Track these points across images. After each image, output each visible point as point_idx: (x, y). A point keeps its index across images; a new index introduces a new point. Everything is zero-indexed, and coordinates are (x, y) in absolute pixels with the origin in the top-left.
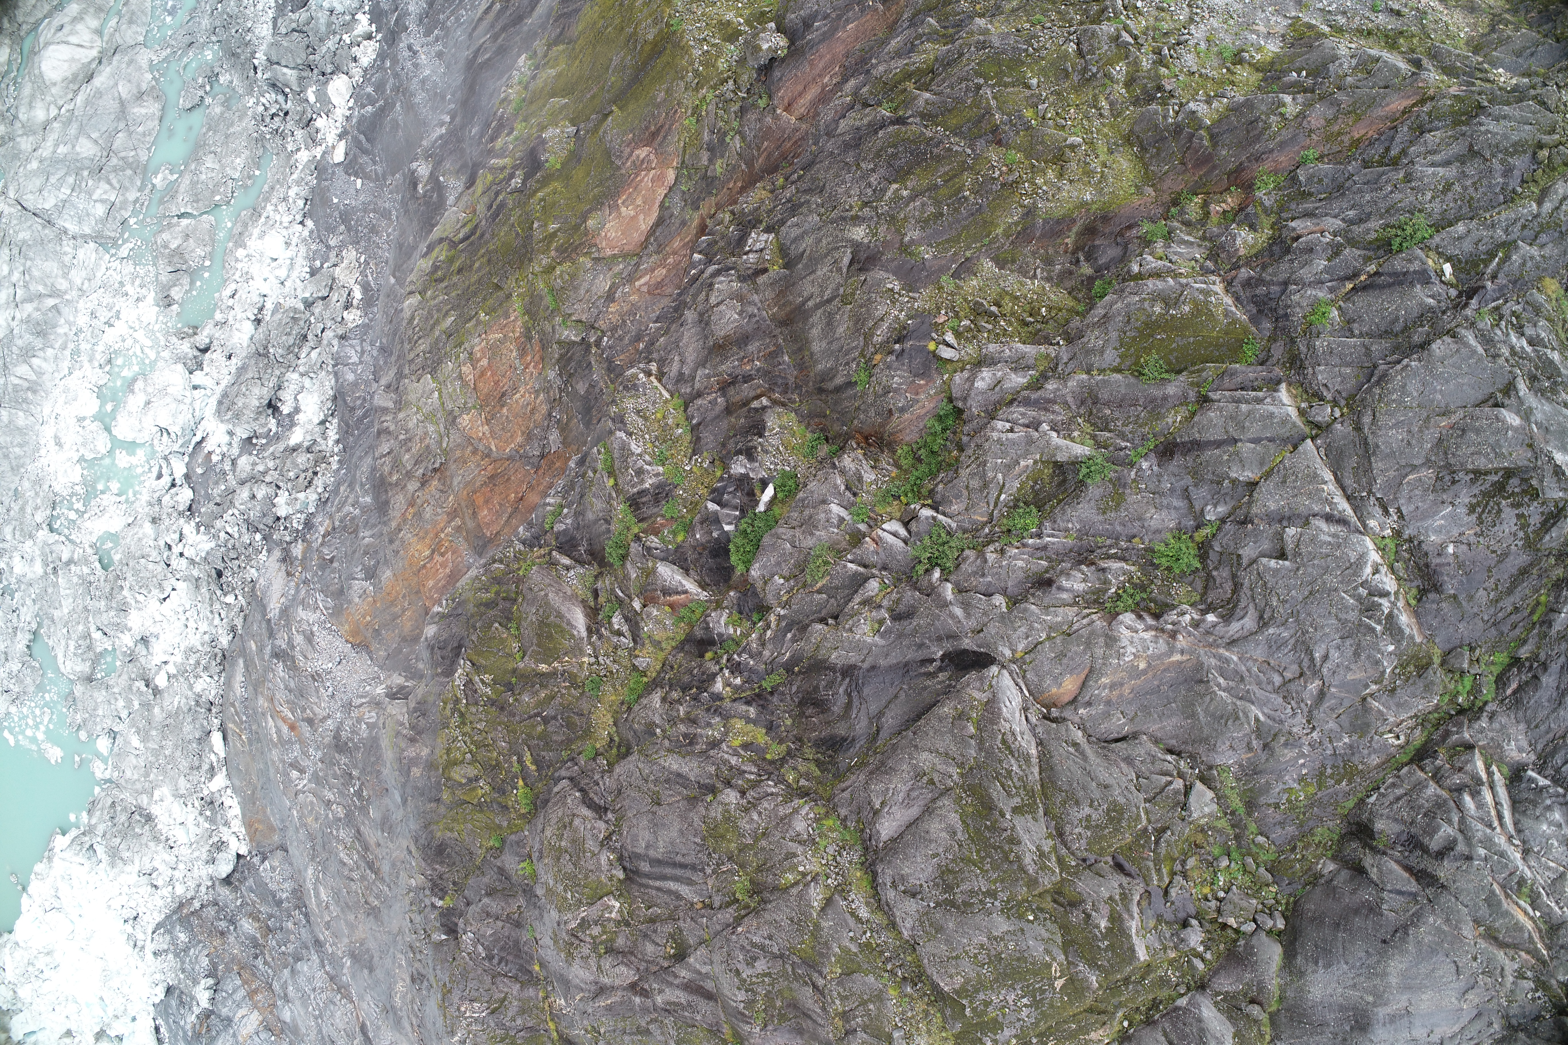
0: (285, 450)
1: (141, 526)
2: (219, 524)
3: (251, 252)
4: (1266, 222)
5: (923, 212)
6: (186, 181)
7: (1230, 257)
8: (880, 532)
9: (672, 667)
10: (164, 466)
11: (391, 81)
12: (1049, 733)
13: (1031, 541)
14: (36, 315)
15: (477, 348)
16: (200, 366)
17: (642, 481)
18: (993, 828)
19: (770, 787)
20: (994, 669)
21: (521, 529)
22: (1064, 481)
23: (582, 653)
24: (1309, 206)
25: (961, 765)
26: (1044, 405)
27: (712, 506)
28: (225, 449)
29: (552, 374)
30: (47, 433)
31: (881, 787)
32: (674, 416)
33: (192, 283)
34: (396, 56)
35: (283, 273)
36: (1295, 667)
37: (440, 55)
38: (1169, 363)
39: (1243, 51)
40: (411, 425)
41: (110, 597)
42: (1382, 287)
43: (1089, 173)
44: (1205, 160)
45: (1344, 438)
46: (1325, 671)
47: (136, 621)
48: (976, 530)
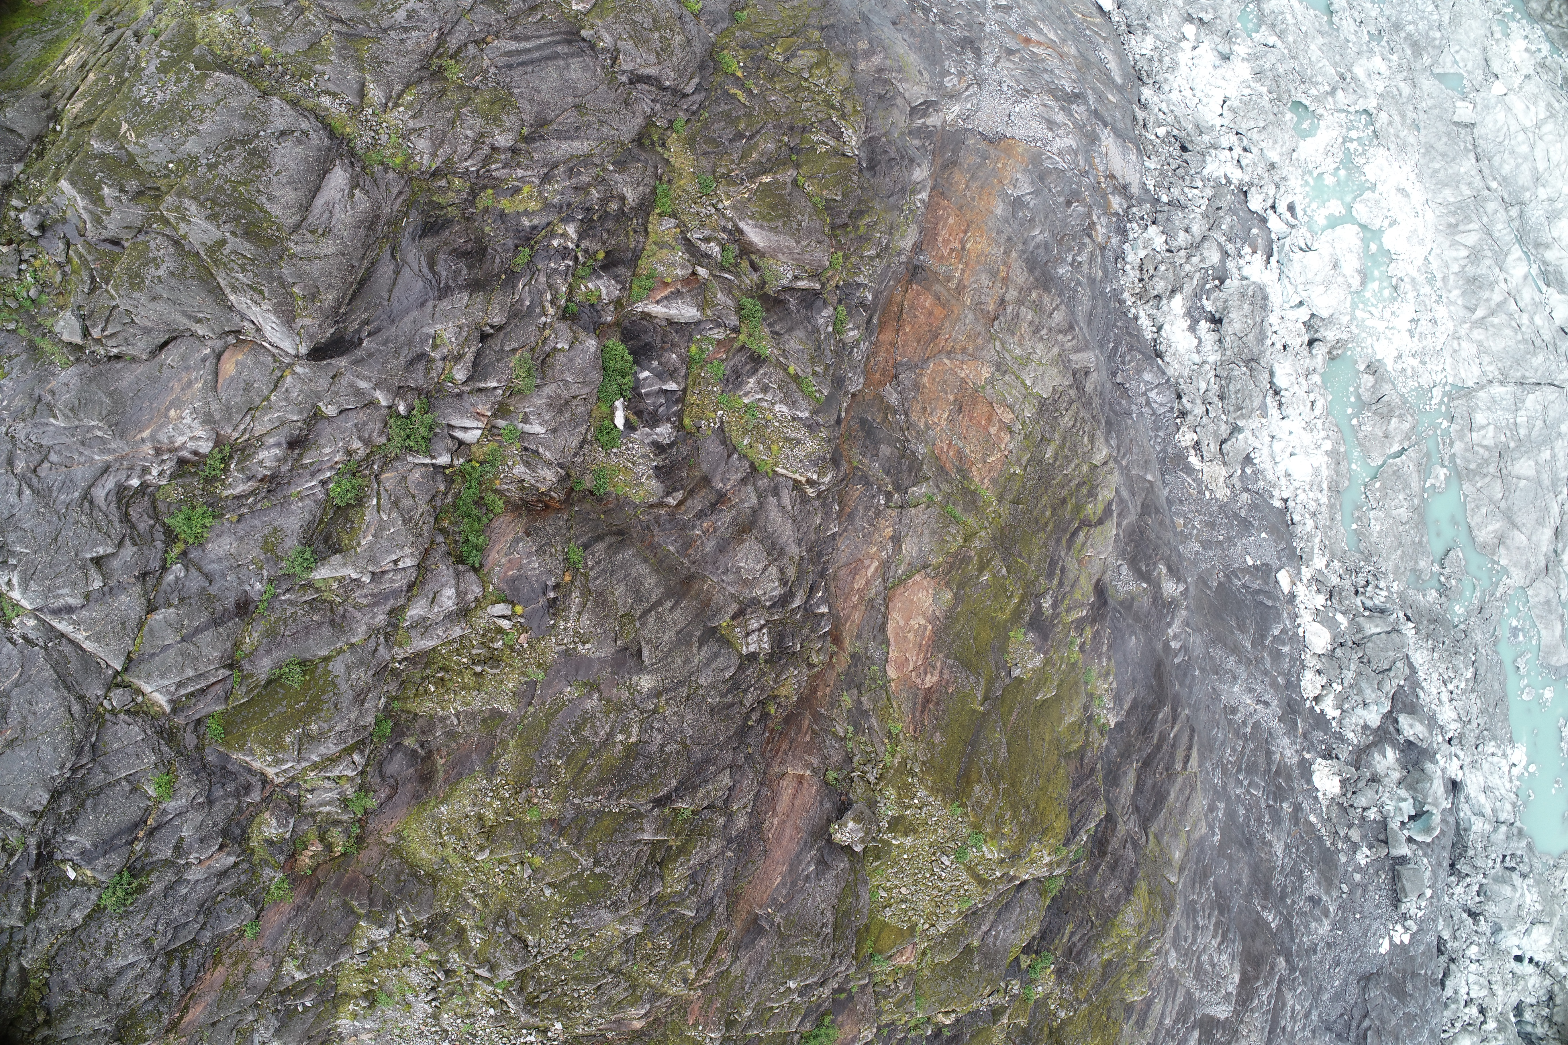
0: (1182, 287)
1: (1282, 155)
2: (1209, 192)
3: (1319, 452)
4: (261, 853)
5: (593, 727)
6: (1415, 485)
7: (277, 806)
8: (480, 425)
9: (635, 232)
10: (1291, 220)
11: (1268, 666)
12: (228, 319)
13: (328, 474)
14: (1486, 294)
15: (1007, 439)
16: (1307, 325)
17: (758, 382)
18: (237, 219)
19: (472, 165)
20: (303, 350)
21: (870, 297)
22: (326, 541)
23: (733, 207)
24: (228, 883)
25: (291, 256)
26: (377, 599)
27: (672, 386)
28: (1241, 262)
29: (922, 450)
30: (1418, 195)
31: (361, 208)
32: (760, 454)
33: (1359, 397)
34: (1276, 691)
35: (1277, 446)
36: (43, 474)
37: (1234, 711)
38: (282, 686)
39: (369, 1007)
40: (1040, 347)
41: (1276, 79)
42: (120, 833)
43: (455, 831)
44: (349, 888)
45: (89, 685)
46: (16, 482)
47: (1241, 70)
48: (387, 464)
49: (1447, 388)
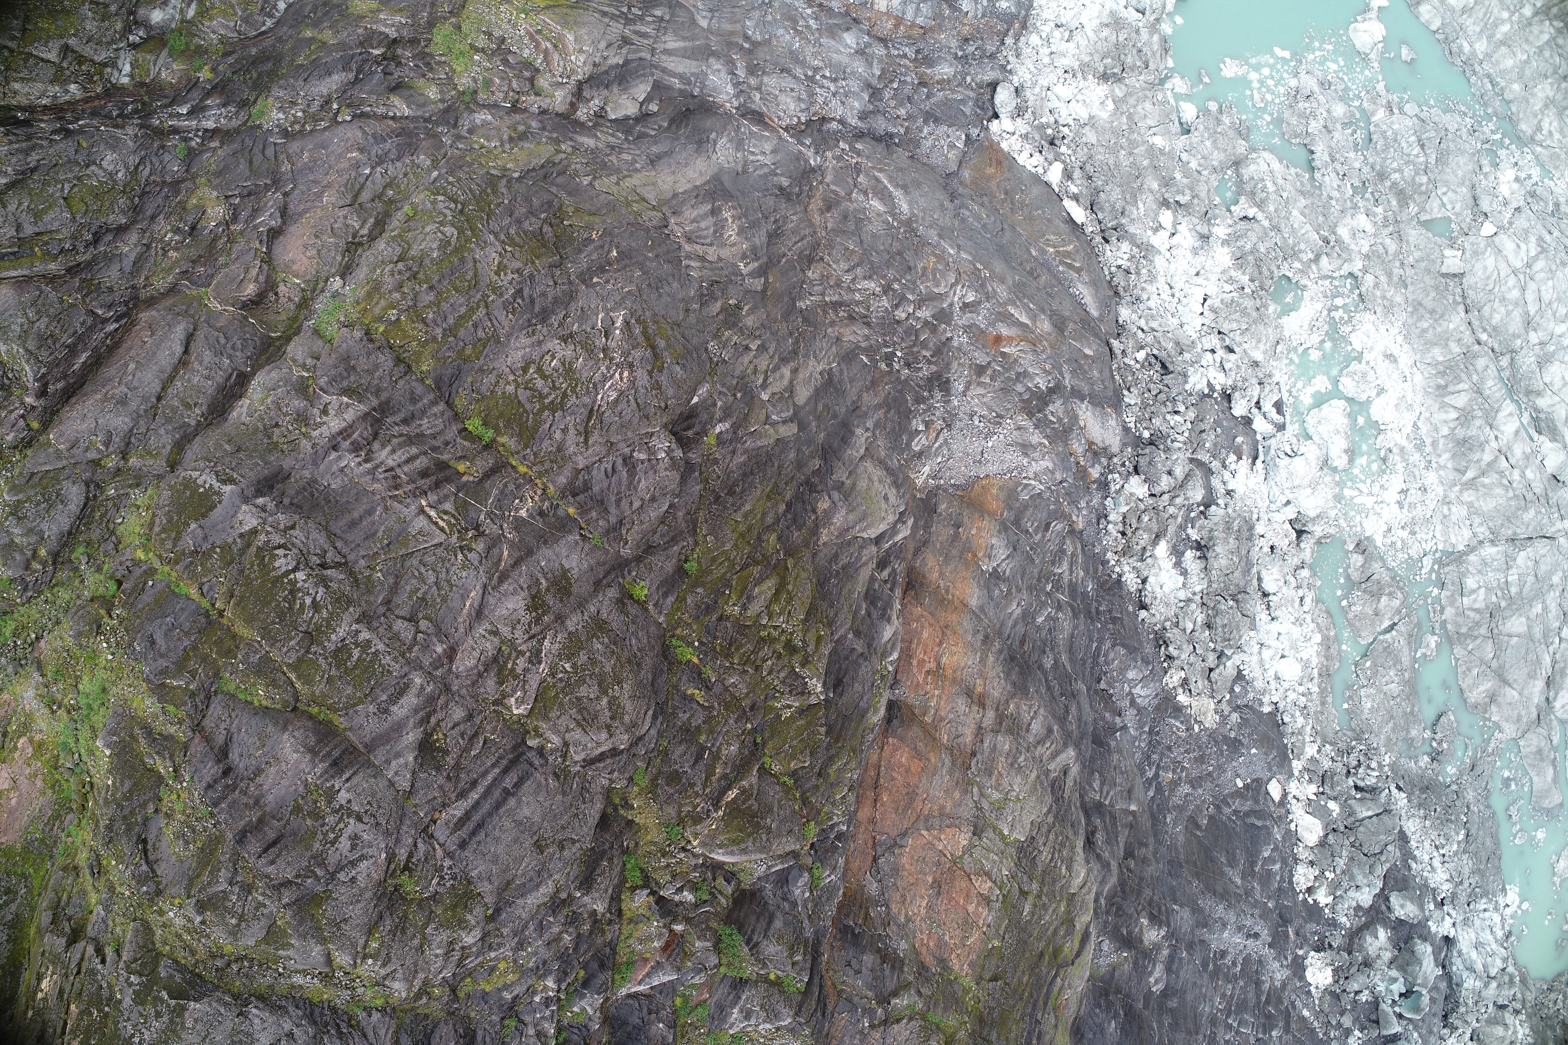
10: (1278, 418)
16: (1294, 523)
29: (903, 946)
30: (1406, 359)
40: (1019, 778)
41: (1258, 262)
47: (1222, 256)
49: (1438, 555)
